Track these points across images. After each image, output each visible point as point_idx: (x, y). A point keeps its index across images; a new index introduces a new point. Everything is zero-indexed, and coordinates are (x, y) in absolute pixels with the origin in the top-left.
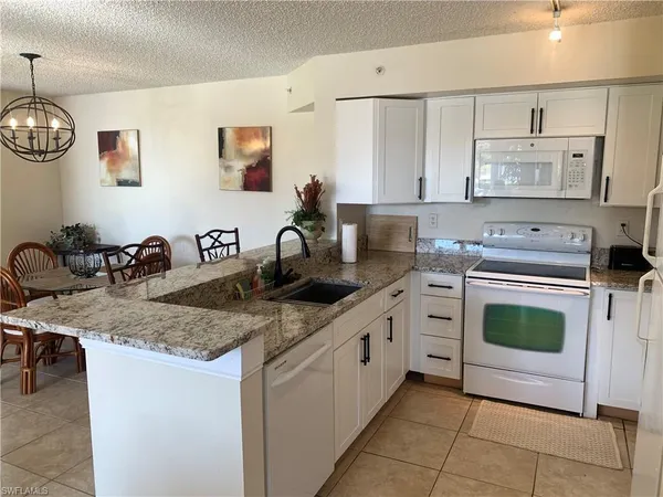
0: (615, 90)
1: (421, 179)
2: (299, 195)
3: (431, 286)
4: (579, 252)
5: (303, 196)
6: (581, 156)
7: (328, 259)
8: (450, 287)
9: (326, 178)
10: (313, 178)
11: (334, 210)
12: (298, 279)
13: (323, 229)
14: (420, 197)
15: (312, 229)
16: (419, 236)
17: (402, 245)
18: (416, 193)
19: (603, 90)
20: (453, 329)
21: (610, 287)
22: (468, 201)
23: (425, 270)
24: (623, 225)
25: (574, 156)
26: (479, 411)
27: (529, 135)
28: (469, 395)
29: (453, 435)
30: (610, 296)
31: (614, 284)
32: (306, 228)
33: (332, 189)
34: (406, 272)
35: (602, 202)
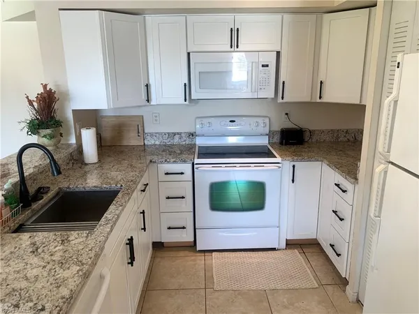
0: (286, 16)
1: (147, 86)
2: (31, 103)
3: (167, 174)
4: (261, 135)
5: (35, 104)
6: (267, 66)
7: (71, 163)
8: (182, 173)
9: (57, 86)
10: (45, 87)
11: (70, 116)
12: (47, 193)
13: (61, 135)
14: (148, 101)
15: (51, 137)
16: (146, 131)
17: (132, 140)
18: (144, 97)
19: (279, 17)
20: (187, 205)
21: (293, 161)
22: (187, 102)
23: (162, 162)
24: (287, 114)
25: (263, 66)
26: (214, 265)
27: (229, 49)
28: (201, 251)
29: (202, 292)
30: (294, 166)
31: (296, 158)
32: (45, 136)
33: (66, 96)
34: (147, 166)
35: (280, 100)
